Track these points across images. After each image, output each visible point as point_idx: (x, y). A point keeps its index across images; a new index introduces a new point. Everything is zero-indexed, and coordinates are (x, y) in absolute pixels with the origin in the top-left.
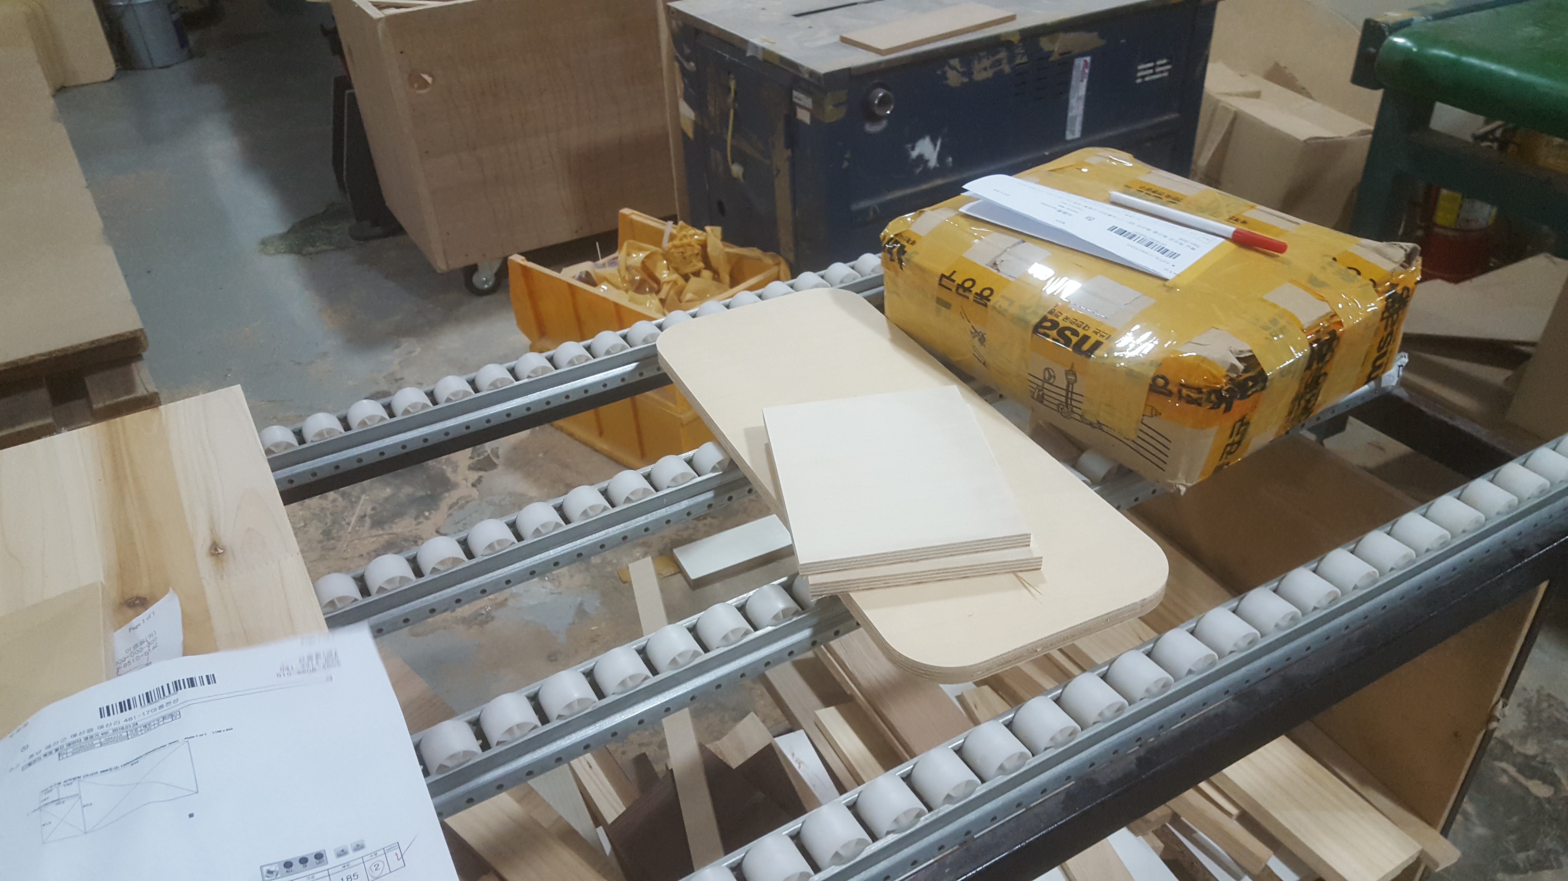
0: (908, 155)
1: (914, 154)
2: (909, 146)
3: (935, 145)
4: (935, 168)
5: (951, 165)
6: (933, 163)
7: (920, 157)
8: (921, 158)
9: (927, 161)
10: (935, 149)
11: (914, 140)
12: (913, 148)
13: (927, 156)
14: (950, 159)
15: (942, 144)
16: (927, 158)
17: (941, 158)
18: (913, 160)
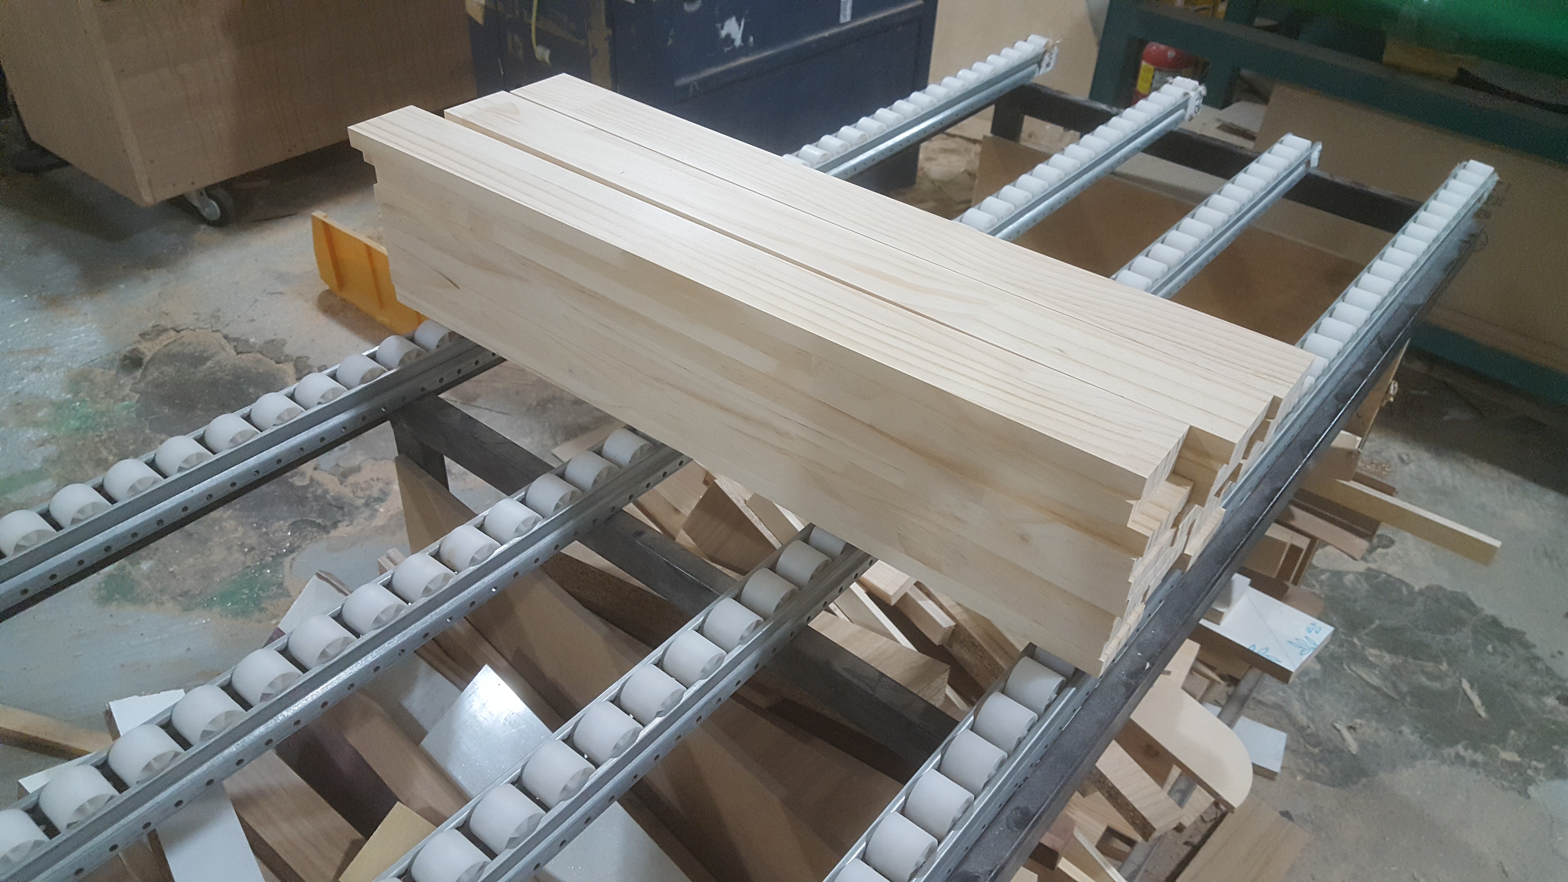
0: (718, 35)
1: (723, 33)
2: (719, 26)
3: (740, 25)
4: (740, 45)
5: (752, 44)
6: (738, 42)
7: (728, 36)
9: (733, 41)
10: (740, 28)
11: (723, 21)
12: (722, 28)
13: (733, 36)
14: (751, 39)
15: (745, 24)
16: (733, 38)
17: (745, 36)
18: (722, 39)
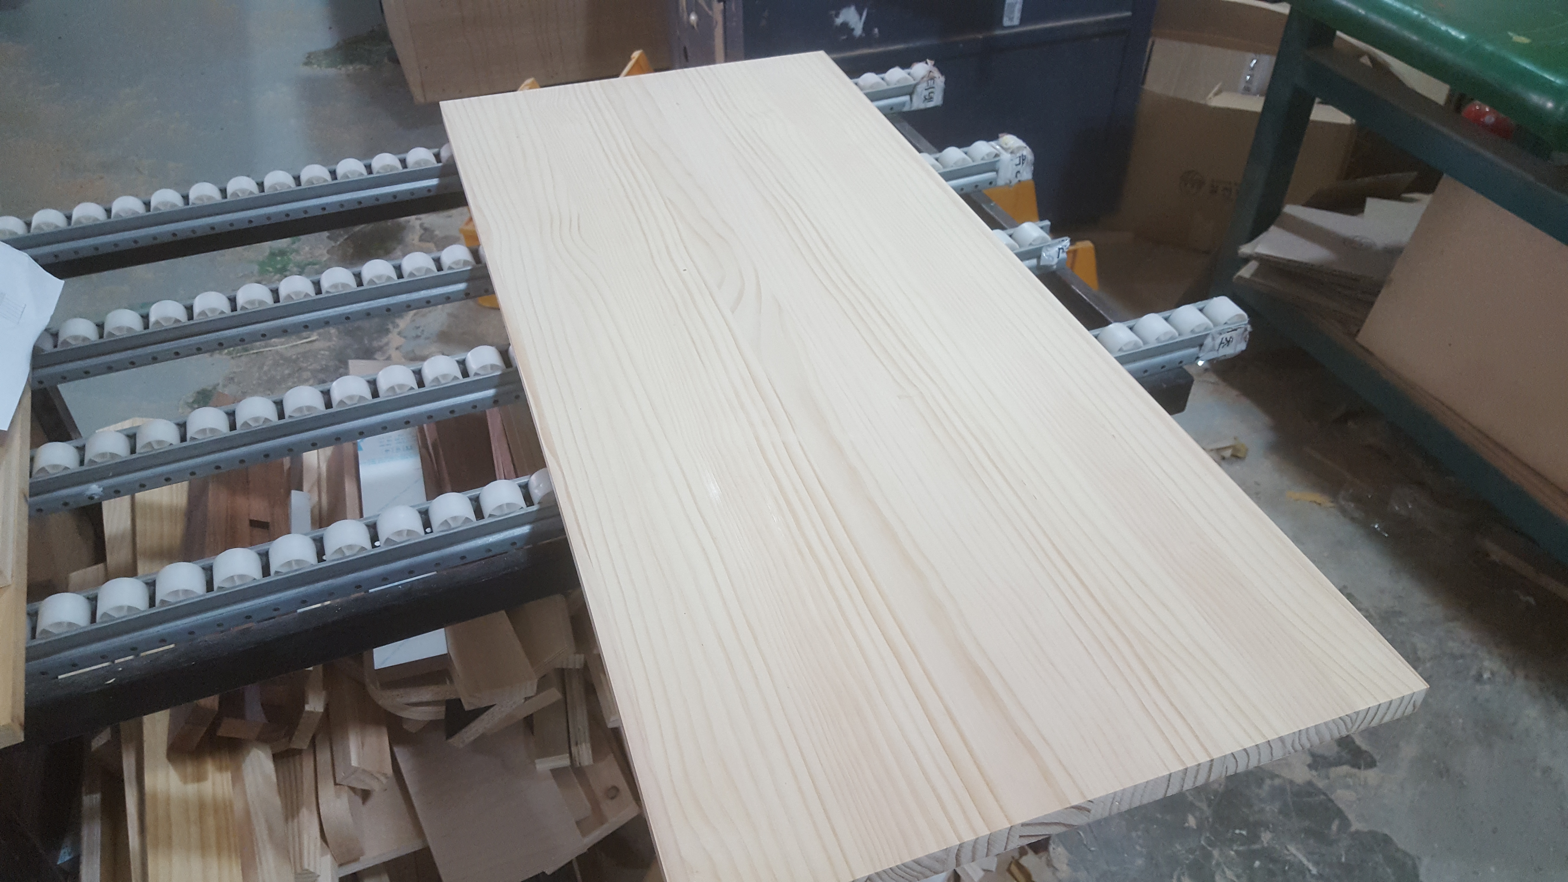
0: (833, 21)
1: (839, 21)
2: (833, 12)
3: (861, 15)
4: (861, 36)
5: (877, 36)
6: (858, 31)
8: (845, 25)
9: (853, 30)
10: (861, 19)
11: (839, 8)
12: (838, 16)
13: (852, 24)
14: (876, 30)
15: (867, 14)
16: (852, 27)
17: (867, 27)
18: (837, 27)
